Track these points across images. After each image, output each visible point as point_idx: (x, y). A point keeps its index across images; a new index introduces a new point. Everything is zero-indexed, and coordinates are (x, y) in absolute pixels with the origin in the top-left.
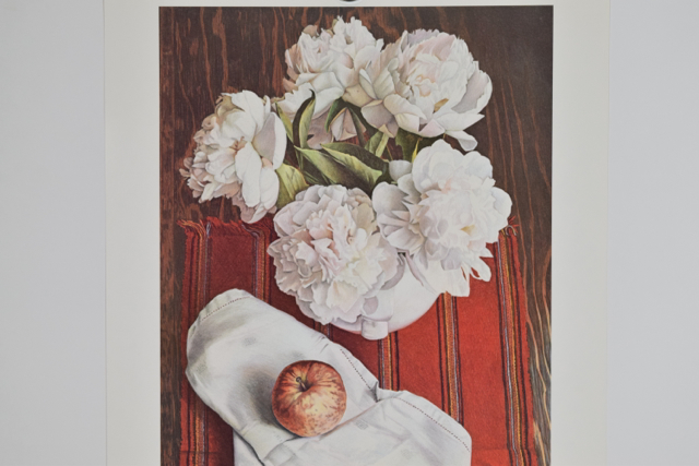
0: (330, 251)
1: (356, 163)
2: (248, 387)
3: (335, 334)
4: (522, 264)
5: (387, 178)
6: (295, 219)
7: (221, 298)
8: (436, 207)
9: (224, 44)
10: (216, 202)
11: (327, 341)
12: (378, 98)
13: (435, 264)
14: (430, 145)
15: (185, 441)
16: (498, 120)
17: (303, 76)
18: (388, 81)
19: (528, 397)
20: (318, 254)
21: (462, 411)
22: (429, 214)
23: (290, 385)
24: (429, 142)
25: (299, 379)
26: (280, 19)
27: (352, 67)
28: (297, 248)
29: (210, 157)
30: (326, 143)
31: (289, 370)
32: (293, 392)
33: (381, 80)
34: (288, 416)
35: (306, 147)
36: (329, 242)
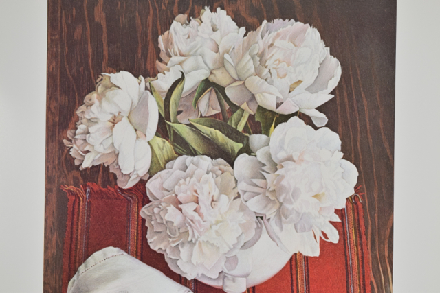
0: (196, 214)
1: (220, 136)
4: (367, 228)
5: (247, 150)
6: (166, 186)
7: (98, 255)
8: (291, 176)
9: (105, 30)
10: (95, 169)
12: (240, 79)
13: (289, 227)
14: (286, 121)
16: (346, 100)
17: (174, 59)
18: (249, 65)
20: (185, 217)
22: (284, 183)
24: (285, 118)
26: (155, 9)
27: (217, 51)
28: (166, 211)
29: (91, 130)
30: (193, 119)
33: (243, 63)
35: (176, 121)
36: (195, 206)
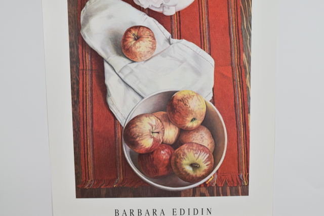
2: (110, 39)
3: (150, 13)
11: (147, 16)
15: (81, 65)
19: (241, 42)
21: (210, 49)
23: (130, 37)
25: (134, 35)
31: (129, 30)
32: (131, 41)
34: (129, 52)
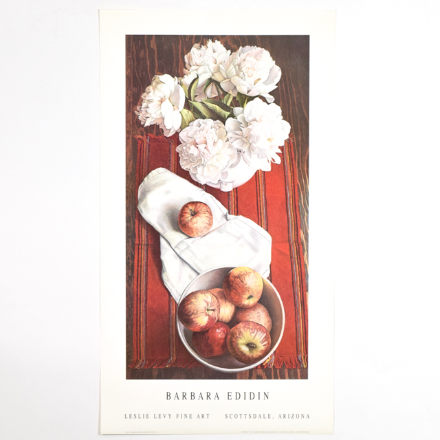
0: (205, 150)
1: (218, 108)
2: (167, 214)
3: (208, 189)
4: (295, 156)
5: (232, 115)
6: (189, 135)
7: (154, 172)
8: (255, 129)
9: (156, 52)
10: (152, 126)
11: (204, 192)
12: (228, 78)
13: (254, 156)
14: (252, 100)
15: (137, 239)
16: (284, 89)
17: (193, 68)
18: (233, 70)
19: (298, 218)
20: (200, 152)
21: (267, 225)
22: (252, 133)
23: (187, 213)
24: (252, 98)
25: (191, 210)
26: (182, 41)
27: (216, 63)
28: (190, 148)
29: (149, 106)
30: (204, 99)
31: (186, 206)
32: (188, 216)
33: (229, 69)
34: (186, 227)
35: (194, 101)
36: (205, 145)
